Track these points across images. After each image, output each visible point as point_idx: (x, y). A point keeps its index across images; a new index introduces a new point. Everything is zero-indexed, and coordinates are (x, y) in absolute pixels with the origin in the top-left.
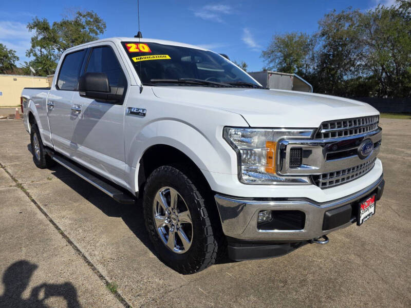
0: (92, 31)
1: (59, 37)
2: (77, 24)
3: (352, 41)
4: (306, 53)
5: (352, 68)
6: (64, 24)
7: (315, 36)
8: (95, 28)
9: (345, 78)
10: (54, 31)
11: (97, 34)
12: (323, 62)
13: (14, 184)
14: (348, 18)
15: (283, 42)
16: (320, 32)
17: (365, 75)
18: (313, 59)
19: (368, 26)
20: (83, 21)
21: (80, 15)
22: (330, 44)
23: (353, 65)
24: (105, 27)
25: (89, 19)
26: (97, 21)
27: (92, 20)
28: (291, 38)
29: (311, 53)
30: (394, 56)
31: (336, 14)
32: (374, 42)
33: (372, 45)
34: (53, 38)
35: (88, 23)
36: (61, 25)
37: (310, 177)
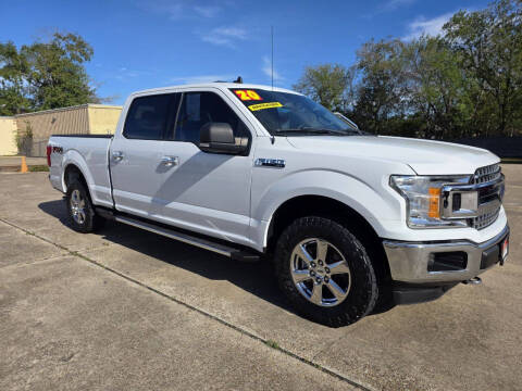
0: (73, 57)
1: (30, 65)
2: (54, 48)
3: (394, 74)
4: (343, 87)
5: (396, 105)
6: (36, 48)
7: (353, 68)
8: (78, 54)
9: (390, 115)
10: (23, 57)
11: (81, 61)
12: (363, 99)
13: (66, 252)
14: (388, 48)
15: (316, 74)
16: (358, 63)
17: (409, 112)
18: (351, 94)
19: (411, 57)
20: (62, 44)
21: (60, 37)
22: (370, 78)
23: (397, 101)
24: (92, 53)
25: (71, 42)
26: (81, 45)
27: (74, 44)
28: (325, 70)
29: (349, 87)
30: (442, 91)
31: (375, 43)
32: (419, 76)
33: (417, 79)
34: (22, 65)
35: (70, 48)
36: (33, 50)
37: (467, 220)
